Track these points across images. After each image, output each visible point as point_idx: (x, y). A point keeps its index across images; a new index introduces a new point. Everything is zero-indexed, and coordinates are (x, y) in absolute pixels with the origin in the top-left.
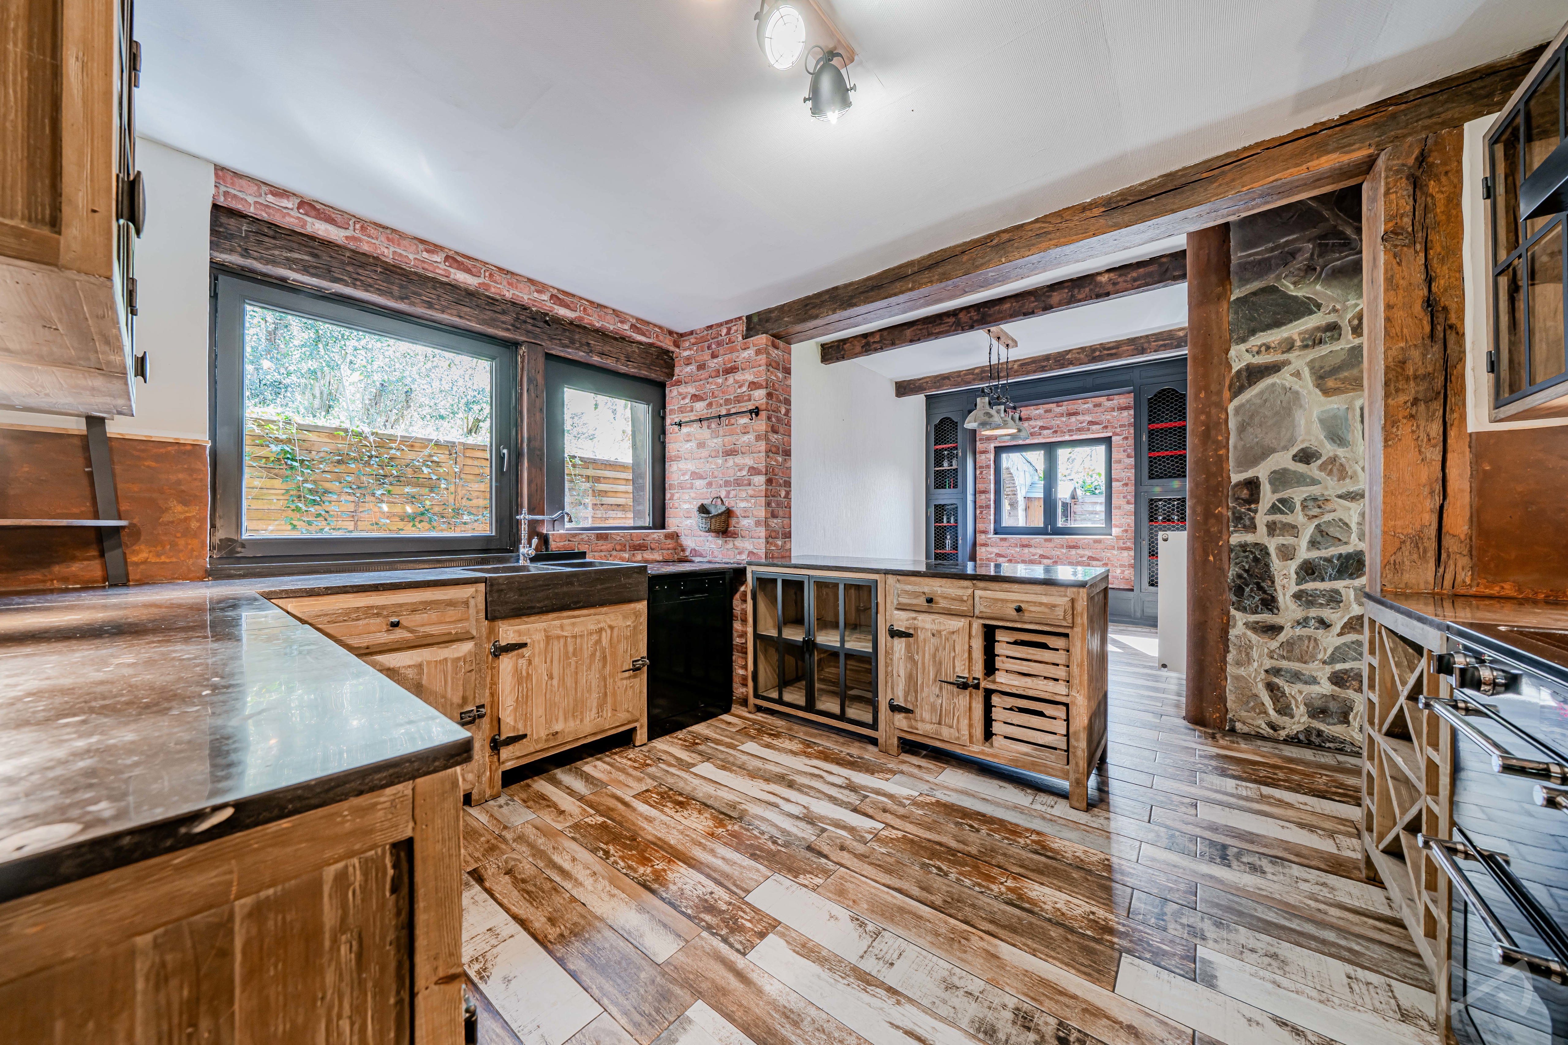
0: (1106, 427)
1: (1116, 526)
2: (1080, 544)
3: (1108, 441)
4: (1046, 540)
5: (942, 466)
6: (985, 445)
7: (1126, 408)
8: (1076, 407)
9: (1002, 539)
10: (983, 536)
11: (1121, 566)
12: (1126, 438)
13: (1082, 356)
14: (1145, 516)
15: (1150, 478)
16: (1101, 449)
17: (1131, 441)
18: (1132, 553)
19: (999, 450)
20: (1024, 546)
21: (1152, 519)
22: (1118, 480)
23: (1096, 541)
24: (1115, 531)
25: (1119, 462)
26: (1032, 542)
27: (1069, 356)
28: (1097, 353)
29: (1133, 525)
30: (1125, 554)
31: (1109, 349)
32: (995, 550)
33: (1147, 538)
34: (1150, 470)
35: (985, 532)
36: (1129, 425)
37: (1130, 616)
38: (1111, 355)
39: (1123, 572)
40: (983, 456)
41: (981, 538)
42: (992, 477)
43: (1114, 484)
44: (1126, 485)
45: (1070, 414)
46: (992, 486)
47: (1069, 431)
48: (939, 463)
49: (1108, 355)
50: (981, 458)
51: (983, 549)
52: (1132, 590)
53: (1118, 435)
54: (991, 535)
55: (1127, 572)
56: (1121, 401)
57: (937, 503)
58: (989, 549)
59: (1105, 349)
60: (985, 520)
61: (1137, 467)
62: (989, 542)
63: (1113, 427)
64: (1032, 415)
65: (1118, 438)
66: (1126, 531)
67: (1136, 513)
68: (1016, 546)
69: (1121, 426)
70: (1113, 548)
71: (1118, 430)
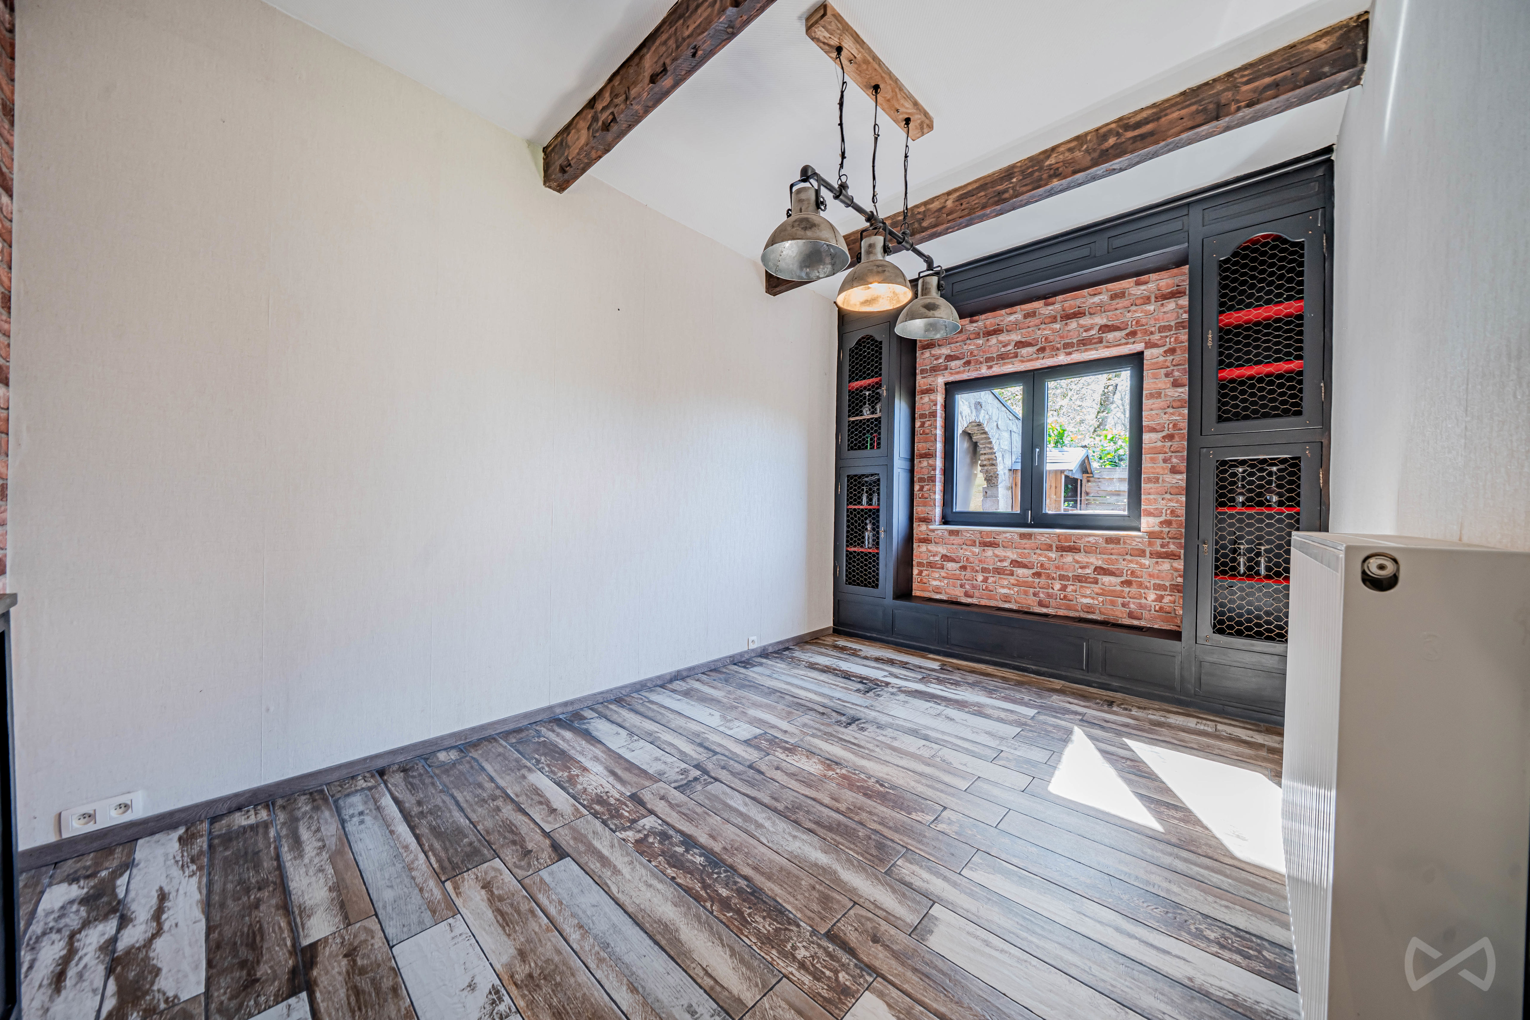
0: (1133, 334)
1: (1150, 514)
2: (1081, 544)
3: (1136, 360)
4: (1022, 536)
5: (861, 413)
6: (930, 380)
7: (1174, 295)
8: (1078, 302)
9: (951, 533)
10: (924, 527)
11: (1157, 587)
12: (1172, 351)
13: (1078, 154)
14: (1209, 493)
15: (1220, 419)
16: (1124, 378)
17: (1182, 356)
18: (1179, 565)
19: (952, 388)
20: (985, 544)
21: (1224, 500)
22: (1153, 430)
23: (1109, 540)
24: (1147, 523)
25: (1158, 395)
26: (1000, 539)
27: (1052, 161)
28: (1112, 141)
29: (1182, 511)
30: (1166, 565)
31: (1138, 125)
32: (942, 550)
33: (1211, 538)
34: (1221, 404)
35: (926, 520)
36: (1180, 325)
37: (1171, 688)
38: (1143, 137)
39: (1160, 598)
40: (926, 399)
41: (920, 529)
42: (939, 432)
43: (1146, 437)
44: (1170, 437)
45: (1068, 317)
46: (939, 446)
47: (1066, 346)
48: (855, 410)
49: (1135, 139)
50: (923, 401)
51: (924, 548)
52: (1176, 635)
53: (1155, 346)
54: (936, 526)
55: (1167, 599)
56: (1163, 283)
57: (852, 472)
58: (932, 547)
59: (1127, 127)
60: (928, 501)
61: (1194, 404)
62: (932, 535)
63: (1146, 332)
64: (1004, 324)
65: (1155, 351)
66: (1168, 523)
67: (1190, 490)
68: (973, 544)
69: (1162, 329)
70: (1142, 553)
71: (1156, 337)
